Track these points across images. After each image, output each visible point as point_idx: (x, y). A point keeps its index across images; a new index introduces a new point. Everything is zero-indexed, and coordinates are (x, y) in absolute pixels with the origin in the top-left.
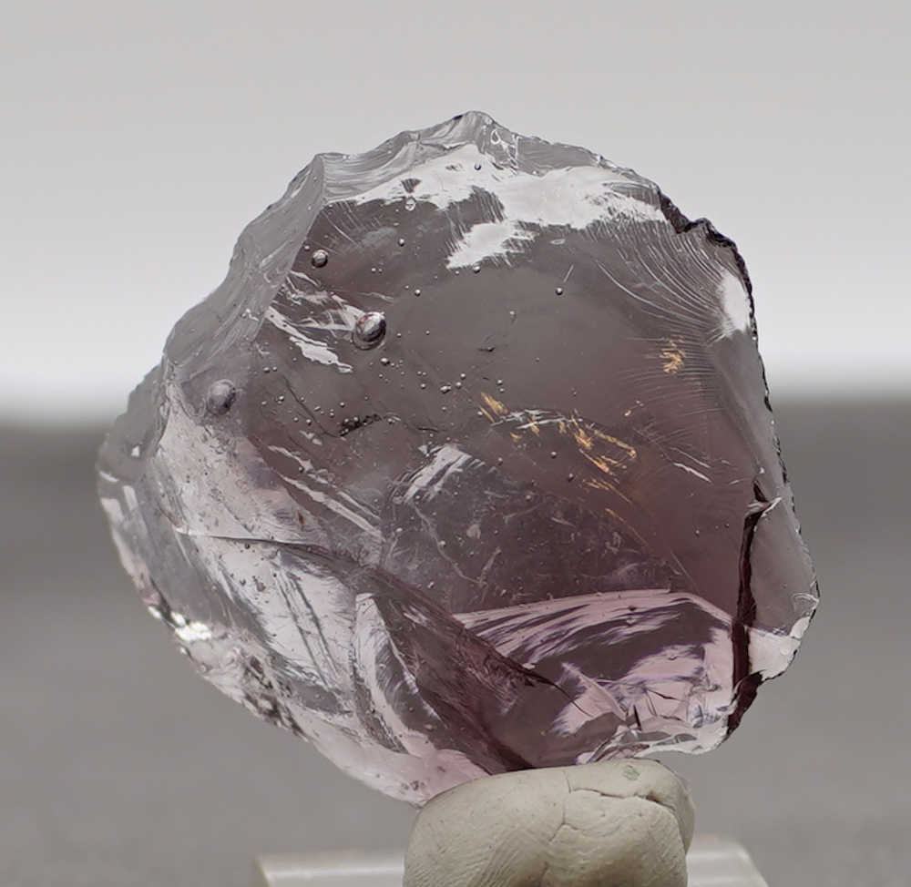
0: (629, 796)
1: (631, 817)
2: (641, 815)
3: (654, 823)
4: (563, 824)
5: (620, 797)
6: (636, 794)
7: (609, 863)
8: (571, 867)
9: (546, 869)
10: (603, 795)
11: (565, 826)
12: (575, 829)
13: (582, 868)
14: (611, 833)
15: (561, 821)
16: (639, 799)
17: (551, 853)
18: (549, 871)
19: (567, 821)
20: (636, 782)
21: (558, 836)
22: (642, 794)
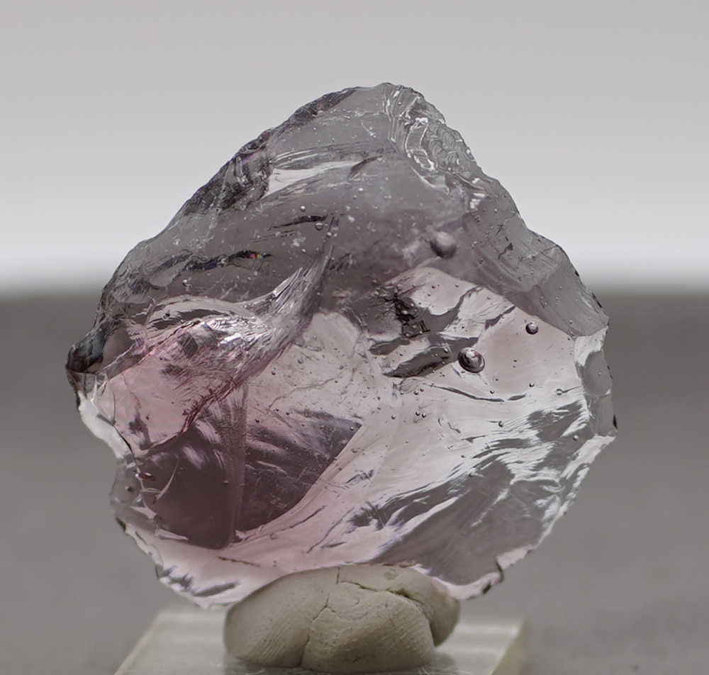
0: (381, 590)
1: (379, 607)
2: (386, 606)
3: (396, 612)
4: (326, 607)
5: (375, 590)
6: (388, 590)
7: (355, 640)
8: (326, 641)
9: (308, 640)
10: (363, 588)
11: (326, 609)
12: (334, 611)
13: (334, 643)
14: (360, 618)
15: (324, 605)
16: (391, 594)
17: (313, 629)
18: (310, 643)
19: (329, 605)
20: (392, 581)
21: (320, 616)
22: (394, 589)
